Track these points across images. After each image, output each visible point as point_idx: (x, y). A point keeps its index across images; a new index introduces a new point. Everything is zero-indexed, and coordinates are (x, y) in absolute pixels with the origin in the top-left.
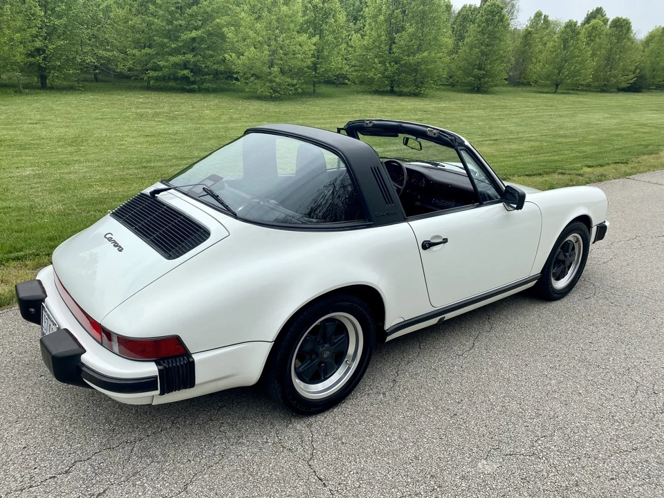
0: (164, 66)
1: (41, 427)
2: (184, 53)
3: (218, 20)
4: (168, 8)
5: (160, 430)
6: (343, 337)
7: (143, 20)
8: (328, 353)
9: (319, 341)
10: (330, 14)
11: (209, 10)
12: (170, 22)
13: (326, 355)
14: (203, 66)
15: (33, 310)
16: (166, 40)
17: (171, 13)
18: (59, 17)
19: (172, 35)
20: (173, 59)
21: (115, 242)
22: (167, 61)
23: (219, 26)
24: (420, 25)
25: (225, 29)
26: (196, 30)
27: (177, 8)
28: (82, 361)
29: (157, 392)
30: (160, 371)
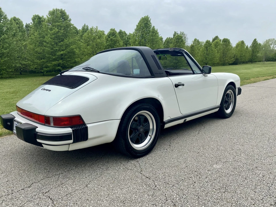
0: (51, 66)
1: (14, 174)
2: (58, 60)
3: (72, 47)
4: (51, 43)
5: (70, 169)
6: (147, 124)
7: (41, 49)
8: (142, 129)
9: (138, 124)
10: (117, 42)
11: (68, 43)
12: (52, 49)
13: (141, 130)
14: (66, 65)
15: (9, 123)
16: (51, 56)
17: (52, 45)
18: (6, 49)
19: (53, 53)
20: (54, 63)
21: (46, 90)
22: (51, 64)
23: (73, 49)
24: (152, 44)
25: (75, 50)
26: (63, 51)
27: (55, 43)
28: (36, 131)
29: (72, 141)
30: (73, 131)
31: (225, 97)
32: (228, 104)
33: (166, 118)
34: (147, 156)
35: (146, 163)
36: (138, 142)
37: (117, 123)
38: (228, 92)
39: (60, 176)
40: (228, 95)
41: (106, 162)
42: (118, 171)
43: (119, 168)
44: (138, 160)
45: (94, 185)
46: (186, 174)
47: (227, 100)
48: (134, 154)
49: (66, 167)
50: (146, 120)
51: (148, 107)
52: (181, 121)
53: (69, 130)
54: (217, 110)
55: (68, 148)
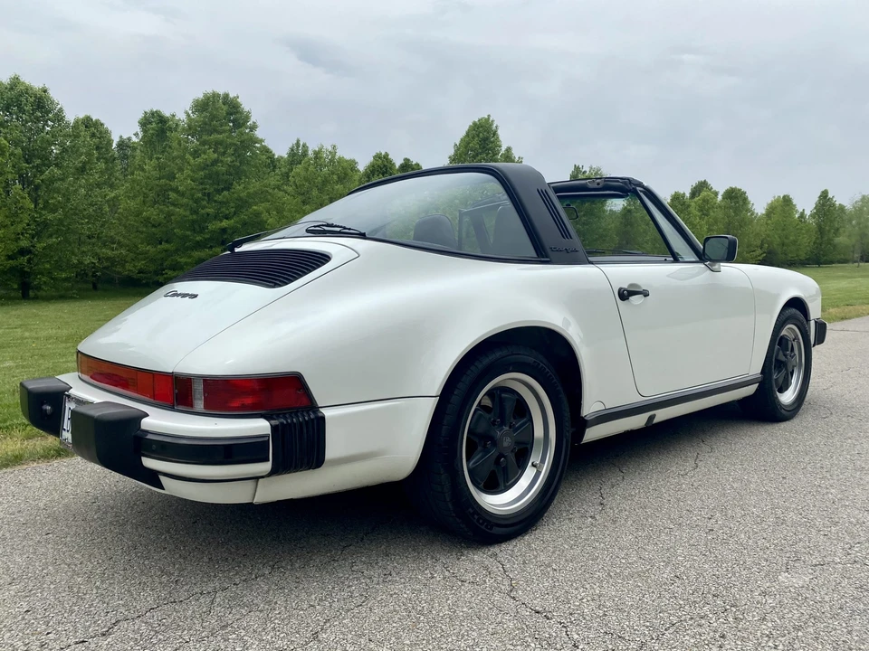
0: (186, 263)
1: (52, 586)
2: (211, 247)
3: (255, 208)
4: (193, 195)
5: (254, 576)
6: (525, 423)
7: (161, 211)
8: (509, 440)
9: (494, 421)
11: (243, 195)
12: (195, 212)
13: (507, 442)
15: (49, 408)
16: (188, 233)
17: (196, 201)
18: (54, 211)
19: (198, 225)
20: (197, 254)
21: (180, 295)
22: (190, 257)
23: (258, 214)
25: (265, 216)
26: (227, 219)
27: (204, 194)
28: (143, 427)
29: (266, 467)
30: (274, 428)
31: (777, 347)
32: (787, 374)
33: (589, 407)
34: (526, 537)
35: (524, 563)
36: (494, 486)
37: (427, 408)
38: (784, 332)
39: (218, 600)
40: (784, 341)
41: (378, 556)
42: (425, 585)
43: (429, 575)
44: (495, 549)
45: (343, 633)
46: (682, 602)
47: (782, 358)
48: (483, 527)
49: (239, 567)
50: (522, 410)
51: (531, 360)
52: (638, 422)
53: (258, 426)
54: (751, 389)
55: (252, 492)
